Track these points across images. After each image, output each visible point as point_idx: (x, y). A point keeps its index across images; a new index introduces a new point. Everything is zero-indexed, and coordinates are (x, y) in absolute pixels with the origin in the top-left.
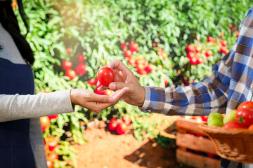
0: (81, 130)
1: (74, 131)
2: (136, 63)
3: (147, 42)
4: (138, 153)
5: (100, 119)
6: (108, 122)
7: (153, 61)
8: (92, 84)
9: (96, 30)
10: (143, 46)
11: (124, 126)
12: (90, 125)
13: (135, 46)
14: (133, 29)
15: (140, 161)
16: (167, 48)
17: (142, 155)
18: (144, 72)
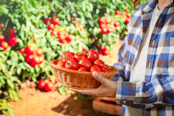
0: (15, 90)
1: (10, 91)
2: (58, 34)
3: (66, 17)
4: (63, 105)
5: (31, 81)
6: (38, 82)
7: (72, 32)
8: (22, 53)
9: (23, 7)
10: (63, 20)
11: (50, 85)
12: (23, 85)
13: (57, 20)
14: (54, 6)
15: (64, 111)
16: (83, 21)
17: (66, 107)
18: (65, 41)
